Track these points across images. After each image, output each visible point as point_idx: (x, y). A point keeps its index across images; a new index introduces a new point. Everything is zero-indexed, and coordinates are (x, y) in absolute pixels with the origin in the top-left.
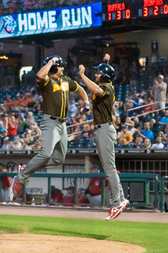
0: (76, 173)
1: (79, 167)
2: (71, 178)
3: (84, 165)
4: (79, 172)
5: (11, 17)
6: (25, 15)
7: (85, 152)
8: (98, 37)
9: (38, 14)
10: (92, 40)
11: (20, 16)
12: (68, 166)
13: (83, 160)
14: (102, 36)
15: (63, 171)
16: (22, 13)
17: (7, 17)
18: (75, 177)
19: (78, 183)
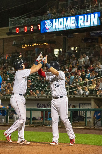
0: (86, 108)
1: (88, 105)
2: (83, 111)
3: (91, 104)
4: (88, 108)
5: (49, 21)
6: (57, 20)
7: (91, 96)
8: (98, 32)
9: (65, 19)
10: (95, 33)
11: (54, 20)
12: (82, 105)
13: (90, 101)
14: (101, 31)
15: (79, 108)
16: (56, 18)
17: (47, 21)
18: (86, 110)
19: (88, 114)
